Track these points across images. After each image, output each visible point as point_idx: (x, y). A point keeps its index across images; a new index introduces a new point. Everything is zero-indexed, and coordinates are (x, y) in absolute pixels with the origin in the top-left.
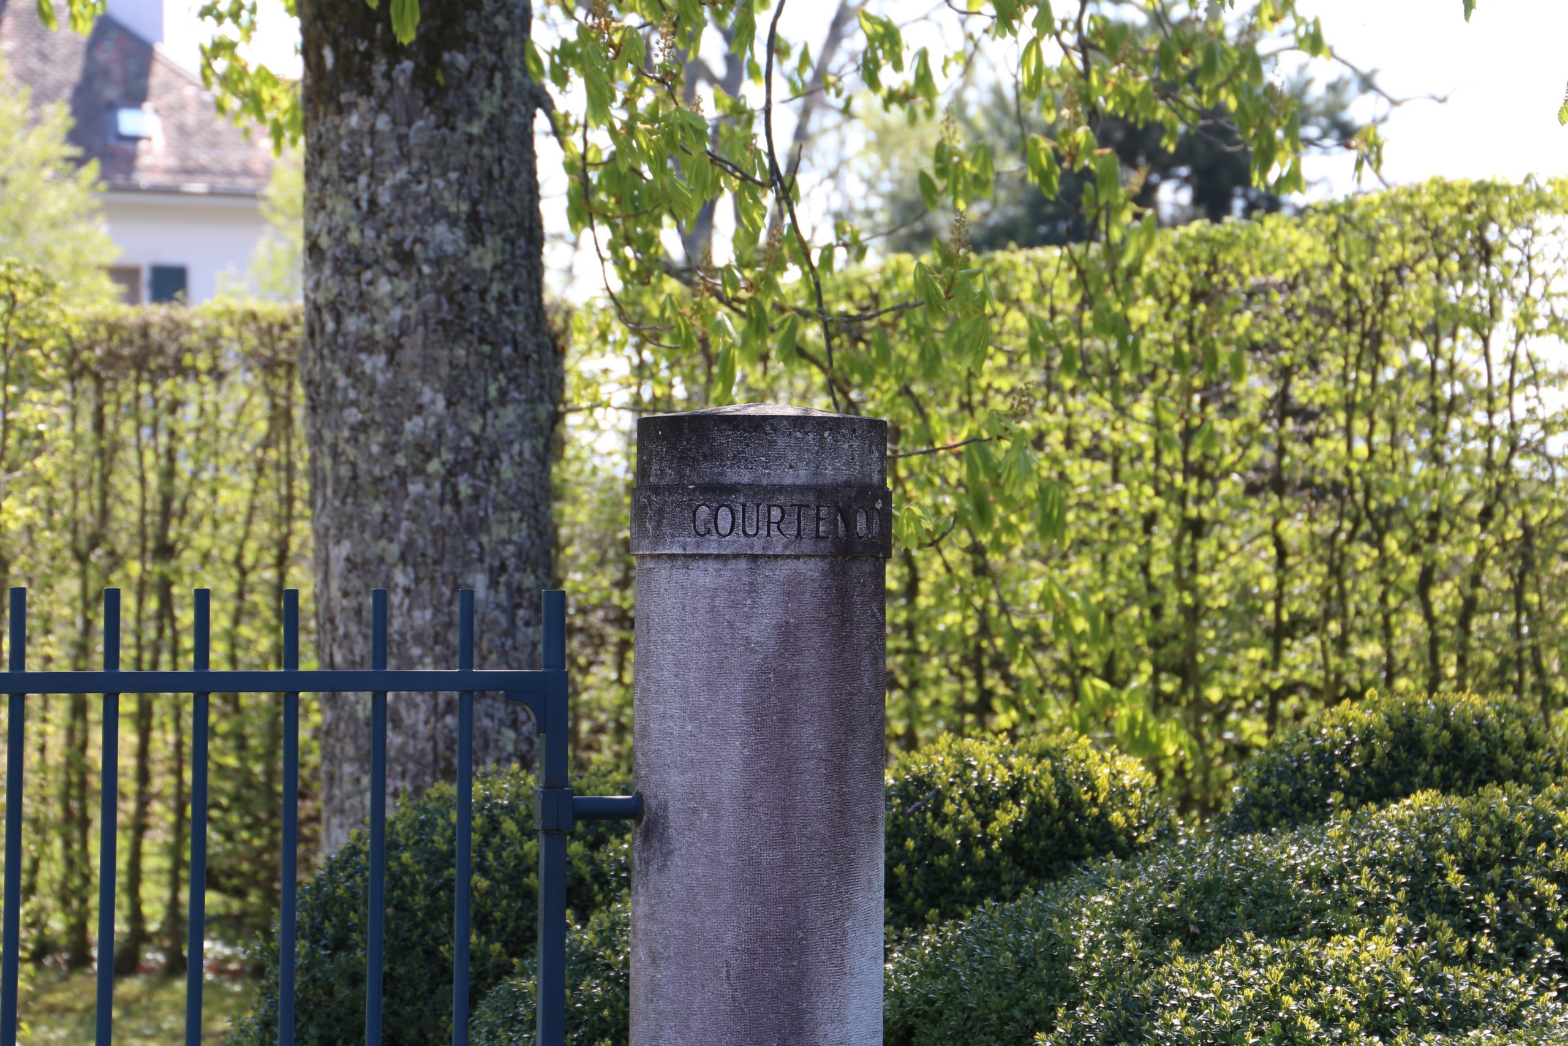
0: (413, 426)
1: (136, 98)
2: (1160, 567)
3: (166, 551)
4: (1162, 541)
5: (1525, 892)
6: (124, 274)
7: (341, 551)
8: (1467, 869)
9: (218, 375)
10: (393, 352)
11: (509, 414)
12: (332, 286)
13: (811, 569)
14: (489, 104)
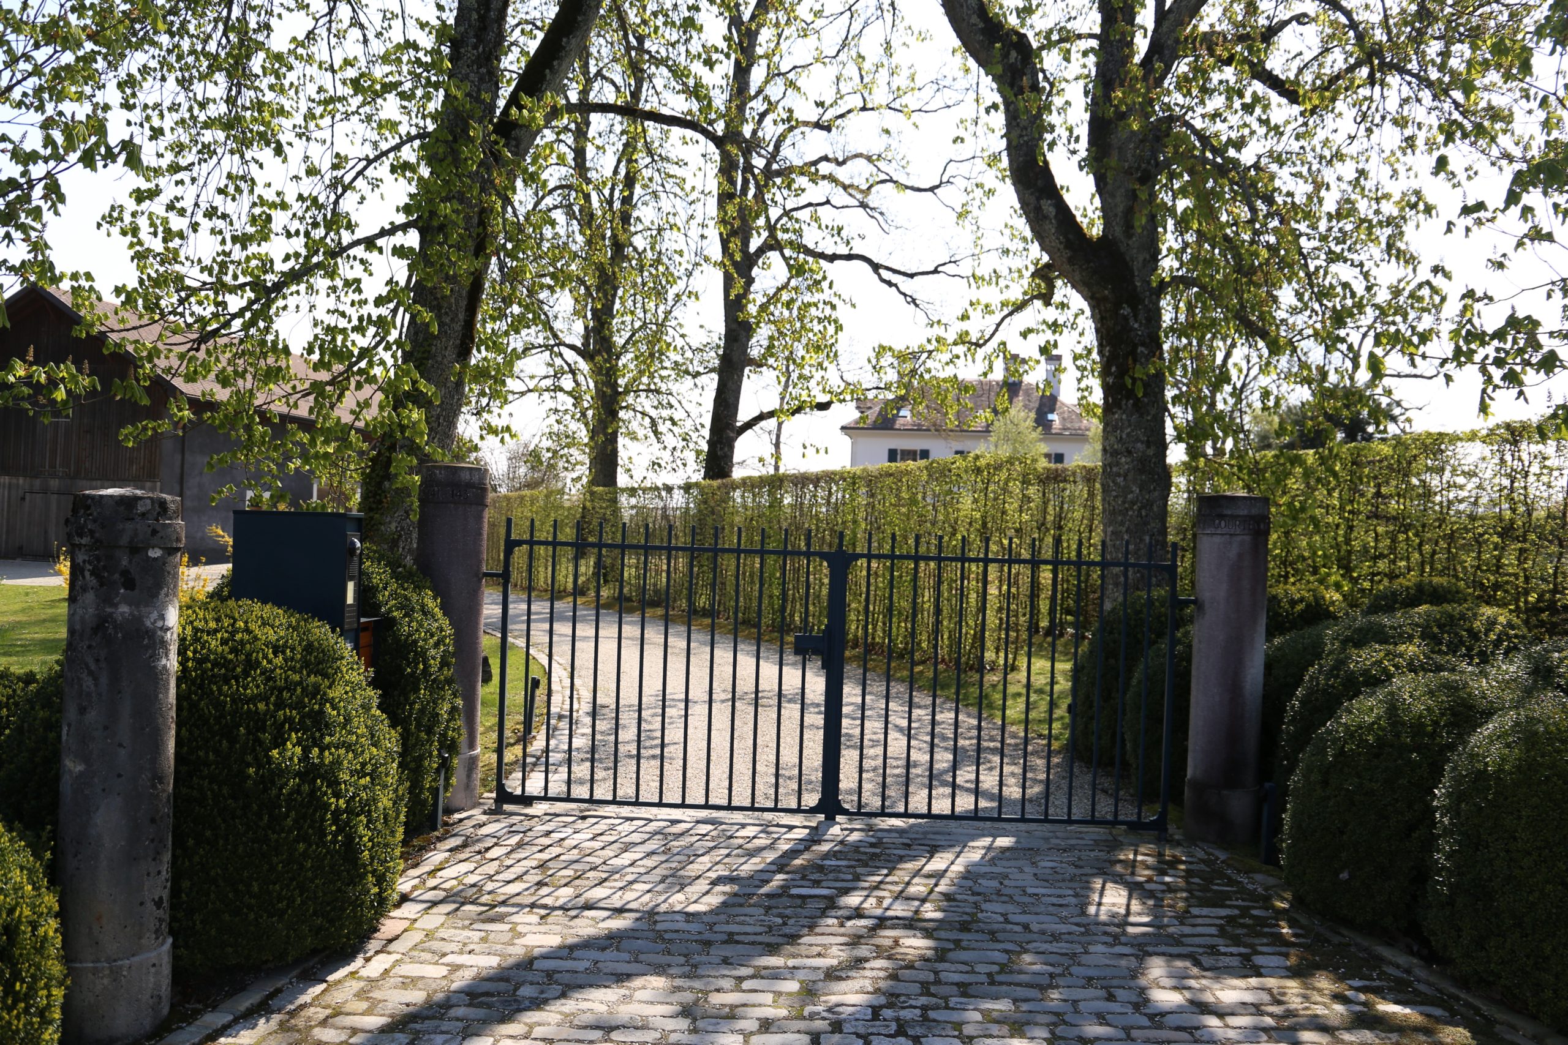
0: (1130, 496)
1: (1052, 411)
2: (1340, 539)
3: (1060, 528)
4: (1341, 532)
5: (1456, 634)
6: (1047, 456)
7: (1110, 529)
8: (1439, 627)
9: (1075, 482)
10: (1125, 476)
11: (1156, 494)
12: (1109, 460)
13: (1247, 538)
14: (1153, 412)
